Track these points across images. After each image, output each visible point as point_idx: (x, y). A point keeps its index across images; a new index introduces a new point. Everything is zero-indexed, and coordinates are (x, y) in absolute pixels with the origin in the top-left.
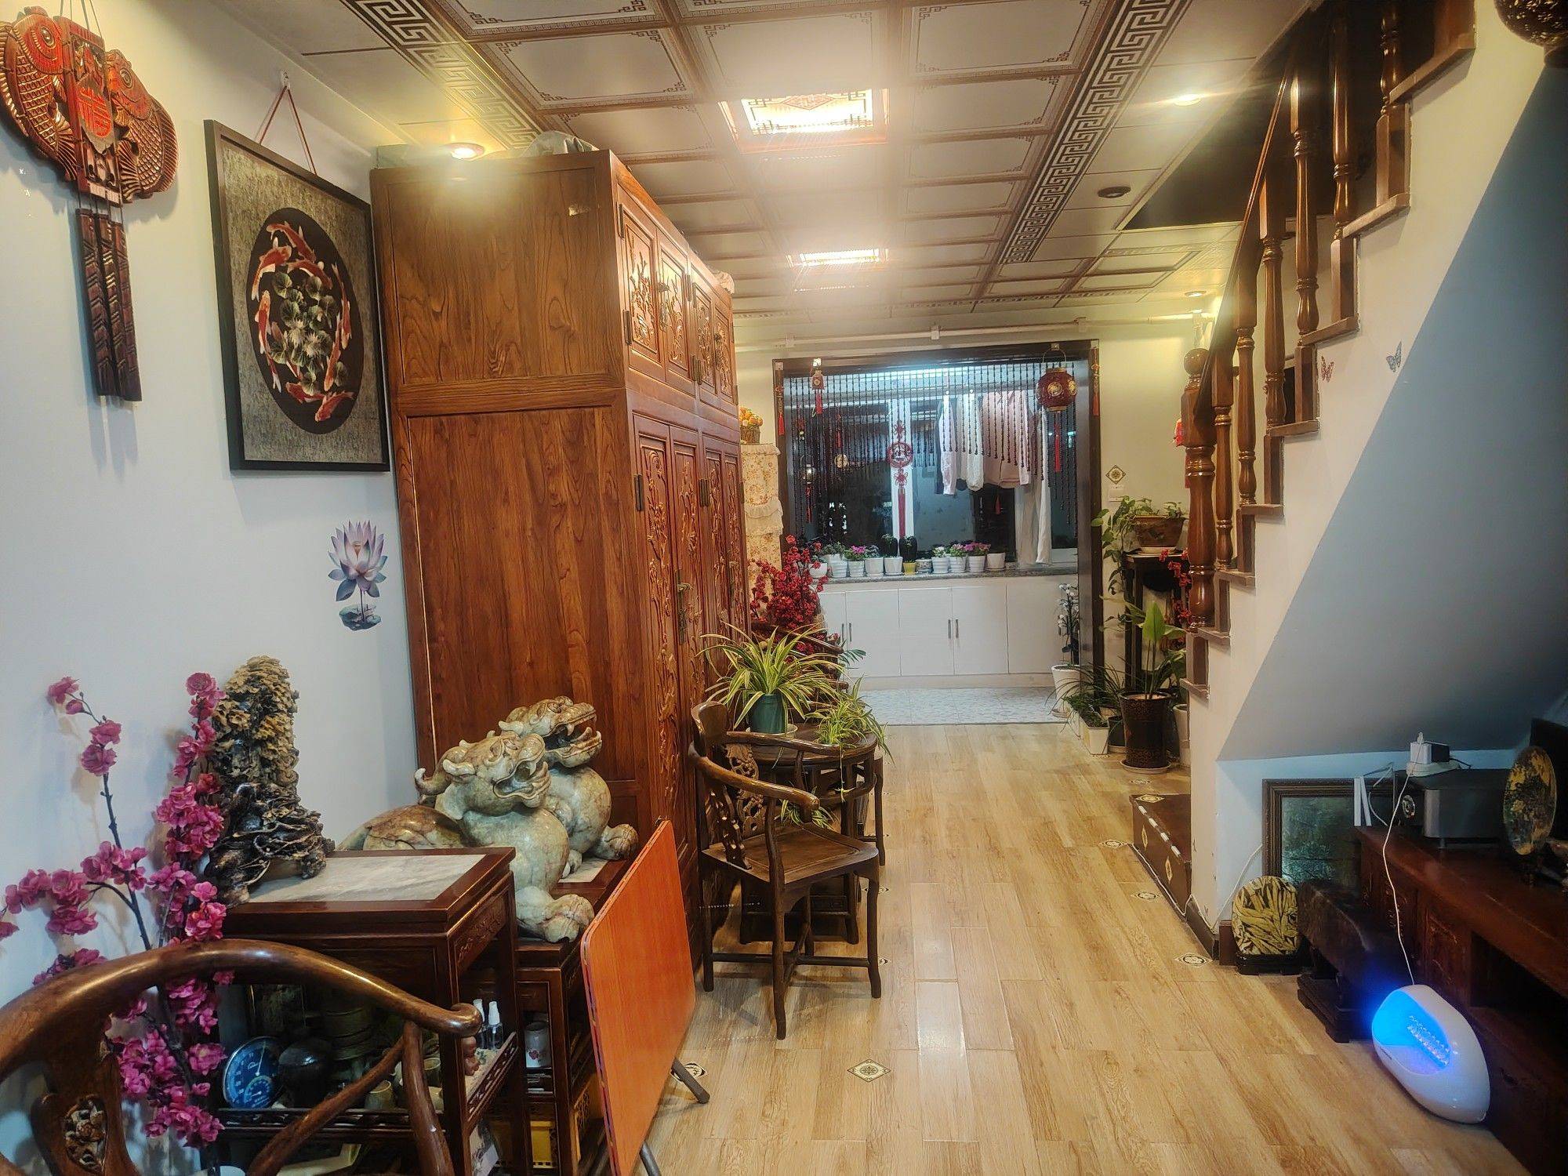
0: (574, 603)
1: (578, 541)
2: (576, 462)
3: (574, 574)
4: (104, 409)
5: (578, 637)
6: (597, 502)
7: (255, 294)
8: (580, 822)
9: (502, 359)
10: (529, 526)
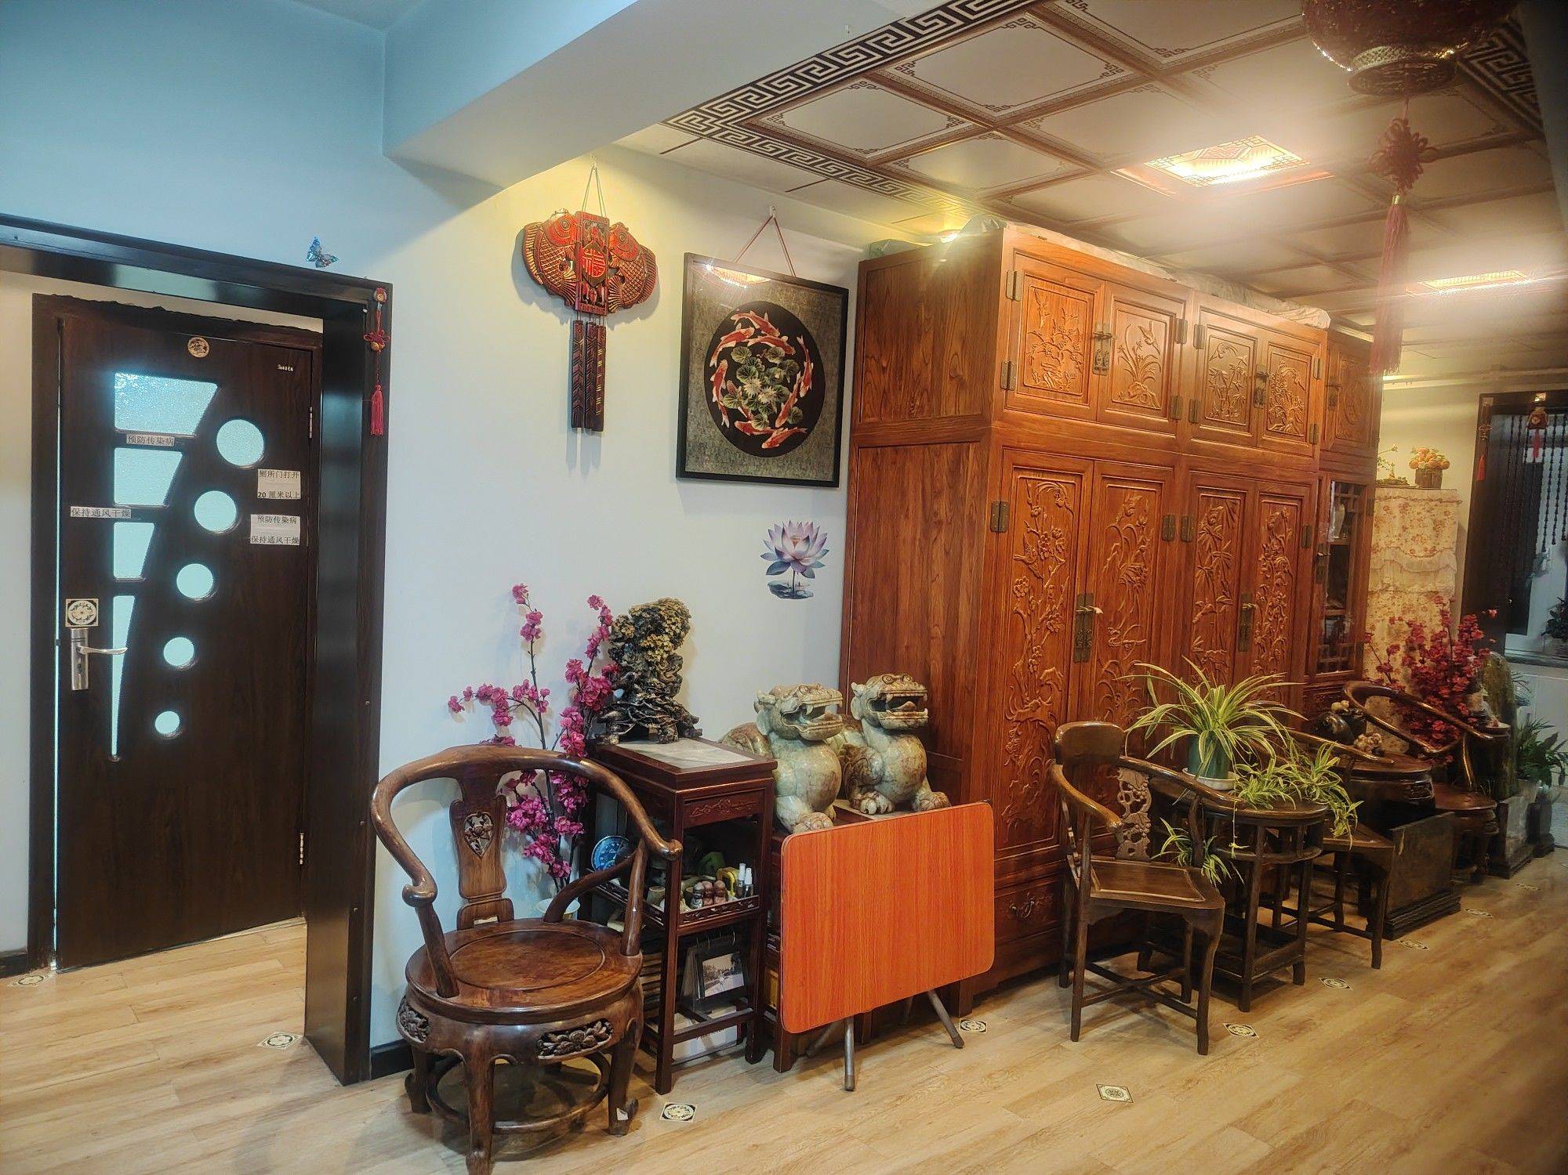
0: (938, 603)
1: (947, 553)
2: (953, 487)
3: (941, 579)
4: (579, 435)
5: (938, 631)
6: (962, 522)
7: (713, 362)
8: (887, 774)
9: (918, 403)
10: (918, 537)
